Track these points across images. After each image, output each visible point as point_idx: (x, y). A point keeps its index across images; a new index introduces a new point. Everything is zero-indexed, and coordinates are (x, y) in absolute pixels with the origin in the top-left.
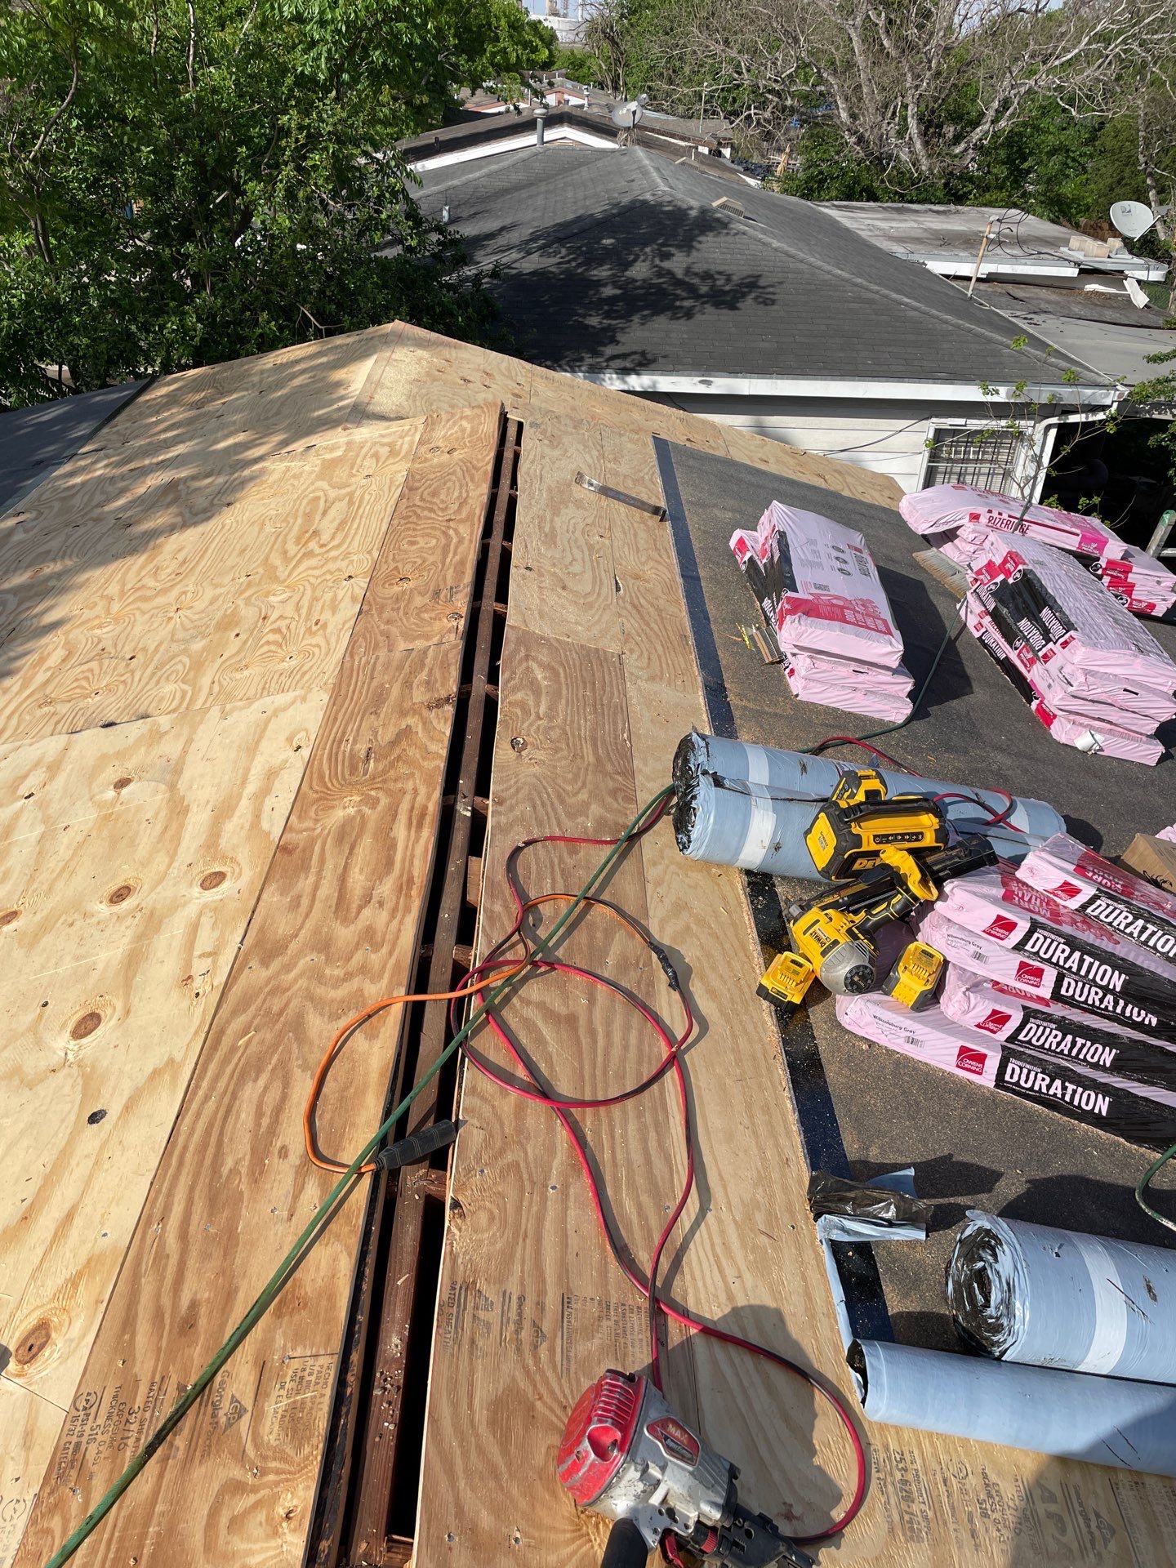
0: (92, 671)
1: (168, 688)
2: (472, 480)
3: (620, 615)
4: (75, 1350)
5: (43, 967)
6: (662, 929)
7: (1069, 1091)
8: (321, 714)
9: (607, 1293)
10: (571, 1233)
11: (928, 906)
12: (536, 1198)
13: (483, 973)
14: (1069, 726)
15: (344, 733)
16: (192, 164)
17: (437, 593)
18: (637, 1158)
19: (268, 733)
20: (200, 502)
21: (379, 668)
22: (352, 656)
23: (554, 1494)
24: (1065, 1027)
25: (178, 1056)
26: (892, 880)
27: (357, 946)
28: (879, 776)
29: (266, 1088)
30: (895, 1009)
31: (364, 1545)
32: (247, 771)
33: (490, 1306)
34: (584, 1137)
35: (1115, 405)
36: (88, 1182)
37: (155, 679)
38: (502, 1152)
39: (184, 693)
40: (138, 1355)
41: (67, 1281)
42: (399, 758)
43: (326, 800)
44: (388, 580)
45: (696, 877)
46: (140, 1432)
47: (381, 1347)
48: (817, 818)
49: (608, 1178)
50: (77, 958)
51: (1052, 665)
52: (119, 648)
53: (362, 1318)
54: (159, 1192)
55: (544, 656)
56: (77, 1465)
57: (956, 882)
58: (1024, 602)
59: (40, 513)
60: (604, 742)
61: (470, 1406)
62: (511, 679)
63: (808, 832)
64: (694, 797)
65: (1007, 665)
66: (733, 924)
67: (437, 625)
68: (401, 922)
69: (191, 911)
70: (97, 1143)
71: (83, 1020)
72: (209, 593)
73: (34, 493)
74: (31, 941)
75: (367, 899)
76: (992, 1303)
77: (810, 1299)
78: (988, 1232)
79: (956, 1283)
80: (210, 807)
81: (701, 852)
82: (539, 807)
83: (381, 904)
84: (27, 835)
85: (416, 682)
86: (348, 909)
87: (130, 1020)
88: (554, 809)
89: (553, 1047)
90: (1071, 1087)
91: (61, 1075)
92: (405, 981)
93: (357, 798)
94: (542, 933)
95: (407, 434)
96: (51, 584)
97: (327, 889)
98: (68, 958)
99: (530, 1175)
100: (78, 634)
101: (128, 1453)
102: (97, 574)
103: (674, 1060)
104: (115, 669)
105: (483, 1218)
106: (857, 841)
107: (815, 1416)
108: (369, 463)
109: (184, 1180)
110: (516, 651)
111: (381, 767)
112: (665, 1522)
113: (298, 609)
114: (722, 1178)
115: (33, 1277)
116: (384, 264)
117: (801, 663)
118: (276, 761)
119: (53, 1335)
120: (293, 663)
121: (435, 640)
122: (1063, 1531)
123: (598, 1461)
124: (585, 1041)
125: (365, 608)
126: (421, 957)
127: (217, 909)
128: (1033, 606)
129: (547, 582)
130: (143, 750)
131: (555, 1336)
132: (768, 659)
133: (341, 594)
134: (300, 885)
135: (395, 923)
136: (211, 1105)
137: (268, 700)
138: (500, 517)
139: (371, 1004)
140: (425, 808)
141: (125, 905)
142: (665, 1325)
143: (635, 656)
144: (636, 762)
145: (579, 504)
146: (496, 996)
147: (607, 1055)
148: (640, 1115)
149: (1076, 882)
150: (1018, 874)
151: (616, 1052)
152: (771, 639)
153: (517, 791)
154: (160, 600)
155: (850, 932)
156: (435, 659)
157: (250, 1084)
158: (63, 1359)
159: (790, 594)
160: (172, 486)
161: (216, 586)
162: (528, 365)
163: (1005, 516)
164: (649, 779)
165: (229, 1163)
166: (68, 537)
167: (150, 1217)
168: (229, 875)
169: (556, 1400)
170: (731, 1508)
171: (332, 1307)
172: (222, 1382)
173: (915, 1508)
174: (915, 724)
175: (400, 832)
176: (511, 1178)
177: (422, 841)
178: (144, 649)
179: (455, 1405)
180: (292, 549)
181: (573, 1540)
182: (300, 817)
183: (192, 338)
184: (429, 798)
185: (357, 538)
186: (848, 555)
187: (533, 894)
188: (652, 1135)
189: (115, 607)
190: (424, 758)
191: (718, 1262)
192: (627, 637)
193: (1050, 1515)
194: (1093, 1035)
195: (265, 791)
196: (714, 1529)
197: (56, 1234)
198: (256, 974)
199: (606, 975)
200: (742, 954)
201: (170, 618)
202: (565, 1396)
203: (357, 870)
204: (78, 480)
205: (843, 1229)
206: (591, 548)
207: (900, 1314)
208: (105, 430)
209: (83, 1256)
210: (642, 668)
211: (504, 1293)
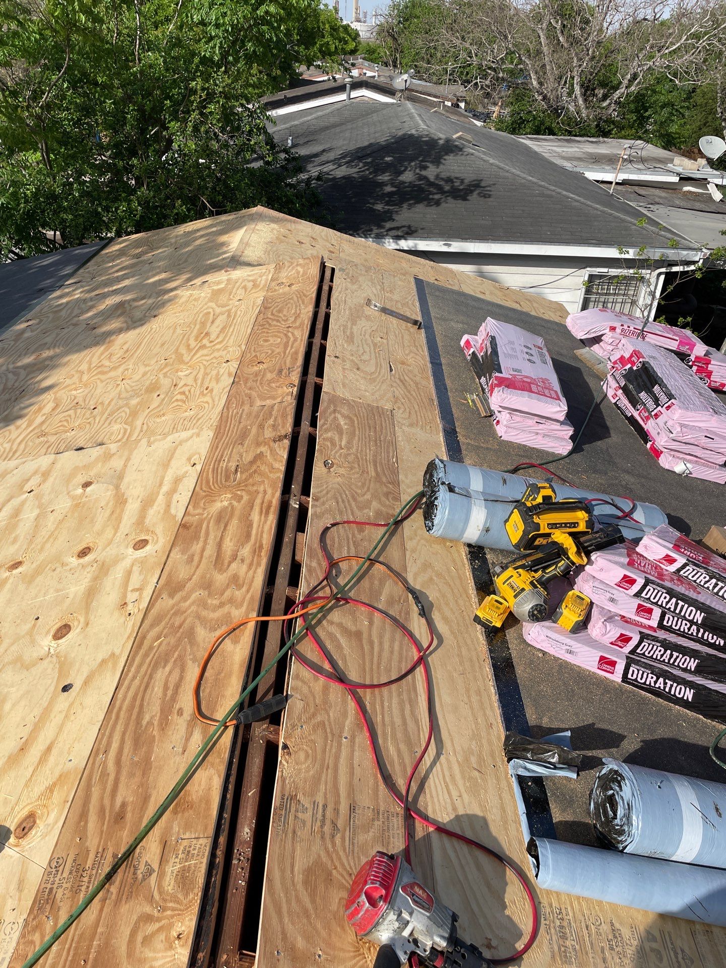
0: (70, 416)
1: (116, 427)
2: (303, 303)
3: (392, 386)
4: (51, 831)
5: (36, 596)
6: (415, 579)
7: (668, 685)
8: (208, 444)
9: (378, 804)
10: (356, 766)
11: (581, 568)
12: (335, 744)
13: (304, 604)
14: (671, 458)
15: (222, 456)
16: (137, 110)
17: (280, 371)
18: (398, 721)
19: (176, 455)
20: (138, 314)
21: (244, 416)
22: (228, 409)
23: (343, 928)
24: (666, 645)
25: (117, 652)
26: (559, 552)
27: (228, 586)
28: (551, 487)
29: (170, 672)
30: (560, 632)
31: (225, 957)
32: (163, 478)
33: (305, 810)
34: (365, 707)
35: (701, 261)
36: (61, 728)
37: (108, 421)
38: (314, 715)
39: (126, 430)
40: (89, 834)
41: (47, 788)
42: (255, 471)
43: (210, 496)
44: (251, 363)
45: (437, 547)
46: (89, 882)
47: (238, 834)
48: (512, 512)
49: (379, 732)
50: (57, 591)
51: (660, 420)
52: (87, 402)
53: (226, 816)
54: (103, 735)
55: (345, 410)
56: (50, 901)
57: (599, 553)
58: (643, 381)
59: (41, 321)
60: (381, 464)
61: (292, 872)
62: (324, 424)
63: (507, 521)
64: (436, 498)
65: (632, 420)
66: (460, 578)
67: (280, 391)
68: (255, 572)
69: (127, 563)
70: (67, 704)
71: (60, 629)
72: (142, 369)
73: (38, 308)
74: (30, 580)
75: (234, 557)
76: (618, 817)
77: (504, 811)
78: (616, 772)
79: (596, 803)
80: (139, 500)
81: (440, 532)
82: (341, 503)
83: (243, 561)
84: (29, 515)
85: (266, 425)
86: (222, 564)
87: (88, 629)
88: (350, 505)
89: (347, 651)
90: (669, 683)
91: (46, 662)
92: (256, 608)
93: (229, 496)
94: (341, 581)
95: (264, 275)
96: (46, 363)
97: (210, 551)
98: (51, 591)
99: (331, 730)
100: (62, 394)
101: (82, 895)
102: (74, 357)
103: (422, 660)
104: (84, 415)
105: (302, 756)
106: (537, 526)
107: (506, 884)
108: (241, 292)
109: (119, 728)
110: (328, 407)
111: (244, 477)
112: (412, 947)
113: (195, 380)
114: (450, 735)
115: (26, 785)
116: (252, 172)
117: (504, 417)
118: (180, 473)
119: (38, 821)
120: (192, 413)
121: (279, 400)
122: (661, 960)
123: (371, 908)
124: (366, 647)
125: (236, 380)
126: (266, 594)
127: (142, 562)
128: (649, 384)
129: (348, 366)
130: (100, 465)
131: (345, 830)
132: (483, 414)
133: (222, 371)
134: (194, 547)
135: (251, 572)
136: (137, 682)
137: (176, 435)
138: (320, 326)
139: (236, 622)
140: (270, 502)
141: (87, 559)
142: (414, 825)
143: (401, 411)
144: (400, 476)
145: (368, 318)
146: (312, 619)
147: (380, 656)
148: (400, 694)
149: (674, 555)
150: (638, 549)
151: (386, 654)
152: (485, 402)
153: (327, 493)
154: (112, 374)
155: (532, 583)
156: (279, 411)
157: (161, 669)
158: (44, 836)
159: (497, 374)
160: (121, 305)
161: (146, 366)
162: (338, 234)
163: (632, 328)
164: (409, 487)
165: (147, 718)
166: (58, 335)
167: (98, 750)
168: (150, 541)
169: (345, 869)
170: (453, 940)
171: (208, 808)
172: (140, 853)
173: (568, 943)
174: (574, 456)
175: (255, 516)
176: (320, 731)
177: (269, 523)
178: (102, 403)
179: (283, 871)
180: (193, 343)
181: (355, 957)
182: (194, 507)
183: (135, 216)
184: (273, 495)
185: (233, 337)
186: (534, 351)
187: (336, 556)
188: (408, 707)
189: (85, 378)
190: (270, 472)
191: (447, 786)
192: (396, 399)
193: (652, 950)
194: (684, 651)
195: (173, 491)
196: (442, 953)
197: (41, 758)
198: (166, 603)
199: (380, 607)
200: (464, 596)
201: (118, 385)
202: (351, 868)
203: (228, 539)
204: (64, 300)
205: (525, 768)
206: (375, 345)
207: (560, 822)
208: (81, 271)
209: (57, 775)
210: (405, 419)
211: (314, 803)
